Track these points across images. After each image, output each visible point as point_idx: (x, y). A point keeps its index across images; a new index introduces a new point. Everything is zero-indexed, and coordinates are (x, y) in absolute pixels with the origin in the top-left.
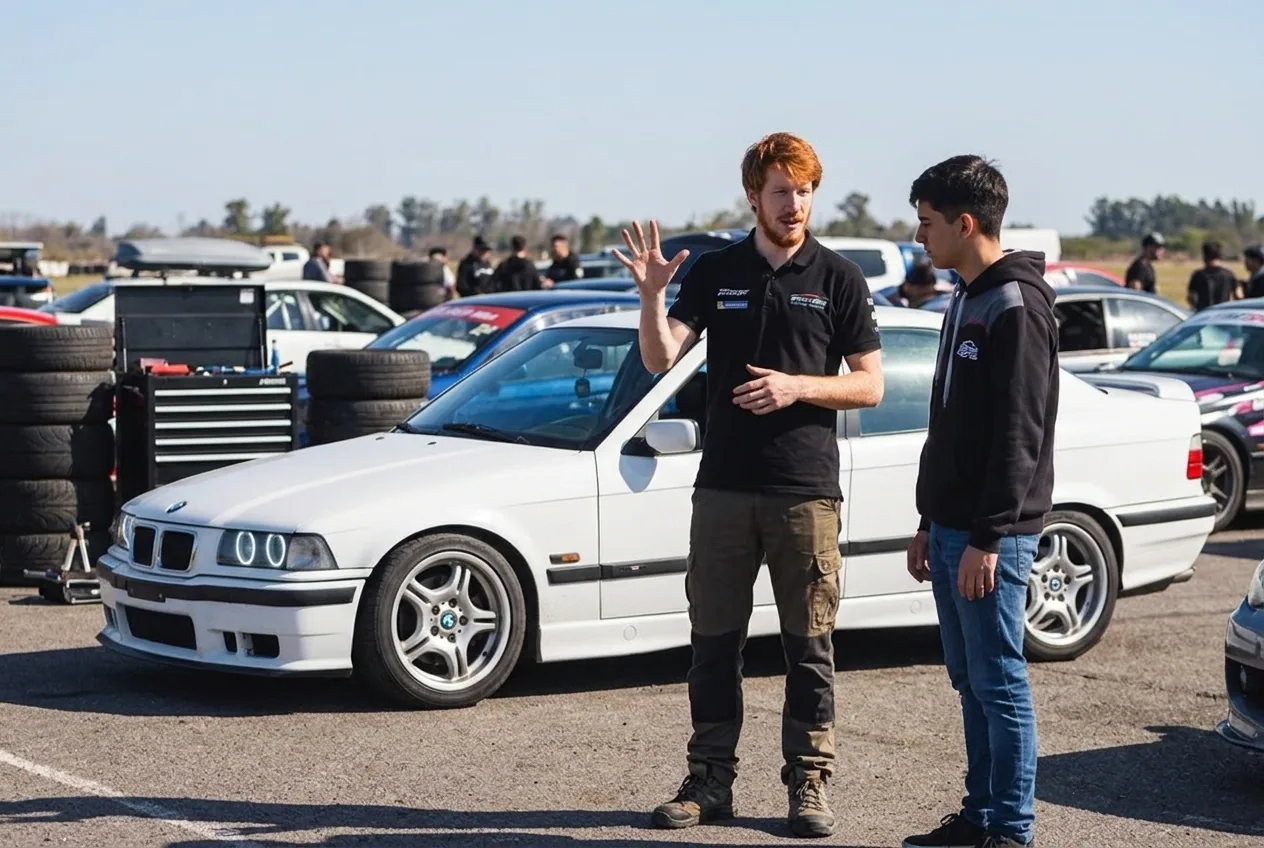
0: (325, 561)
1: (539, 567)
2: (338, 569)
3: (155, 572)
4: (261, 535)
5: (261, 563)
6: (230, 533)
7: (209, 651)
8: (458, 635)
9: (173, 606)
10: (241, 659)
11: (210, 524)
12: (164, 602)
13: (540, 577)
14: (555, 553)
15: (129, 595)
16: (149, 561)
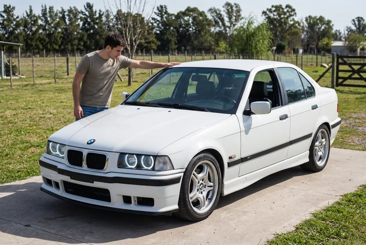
0: (169, 166)
1: (226, 161)
2: (174, 169)
3: (85, 170)
4: (139, 156)
5: (139, 167)
6: (122, 155)
7: (117, 203)
8: (203, 192)
9: (97, 184)
10: (133, 207)
11: (113, 151)
12: (93, 183)
13: (226, 165)
14: (230, 155)
15: (71, 178)
16: (80, 165)
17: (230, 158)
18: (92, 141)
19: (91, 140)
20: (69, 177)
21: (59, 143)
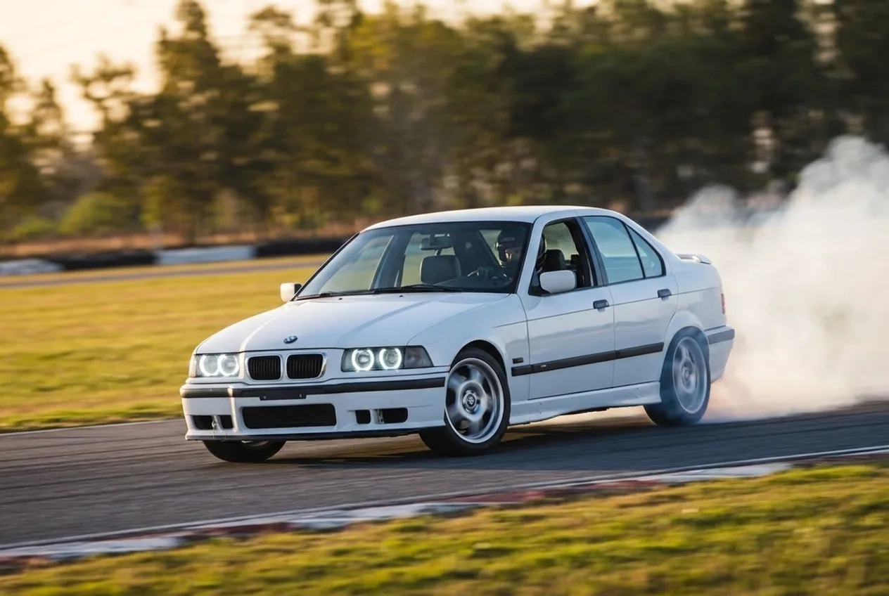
0: (426, 361)
1: (509, 365)
2: (434, 366)
3: (285, 382)
4: (376, 350)
5: (376, 367)
6: (347, 351)
7: (346, 423)
9: (312, 399)
10: (375, 425)
12: (305, 398)
13: (509, 372)
14: (516, 357)
15: (262, 399)
16: (277, 375)
17: (515, 361)
18: (293, 338)
19: (290, 337)
20: (258, 399)
21: (223, 353)
